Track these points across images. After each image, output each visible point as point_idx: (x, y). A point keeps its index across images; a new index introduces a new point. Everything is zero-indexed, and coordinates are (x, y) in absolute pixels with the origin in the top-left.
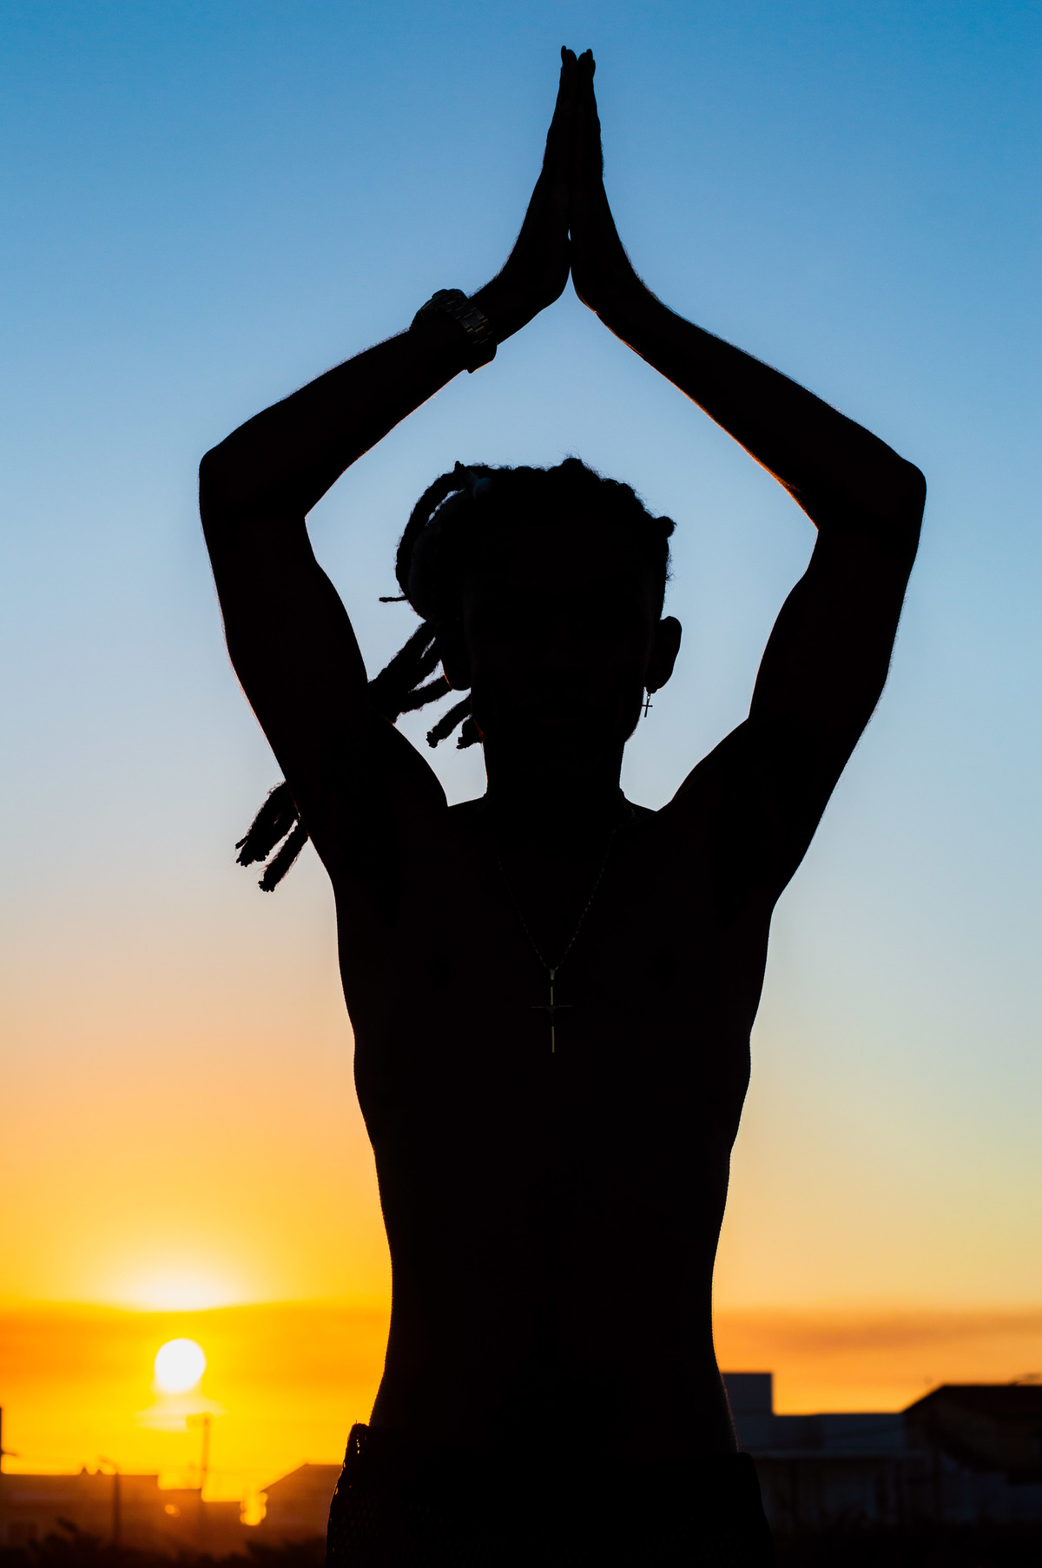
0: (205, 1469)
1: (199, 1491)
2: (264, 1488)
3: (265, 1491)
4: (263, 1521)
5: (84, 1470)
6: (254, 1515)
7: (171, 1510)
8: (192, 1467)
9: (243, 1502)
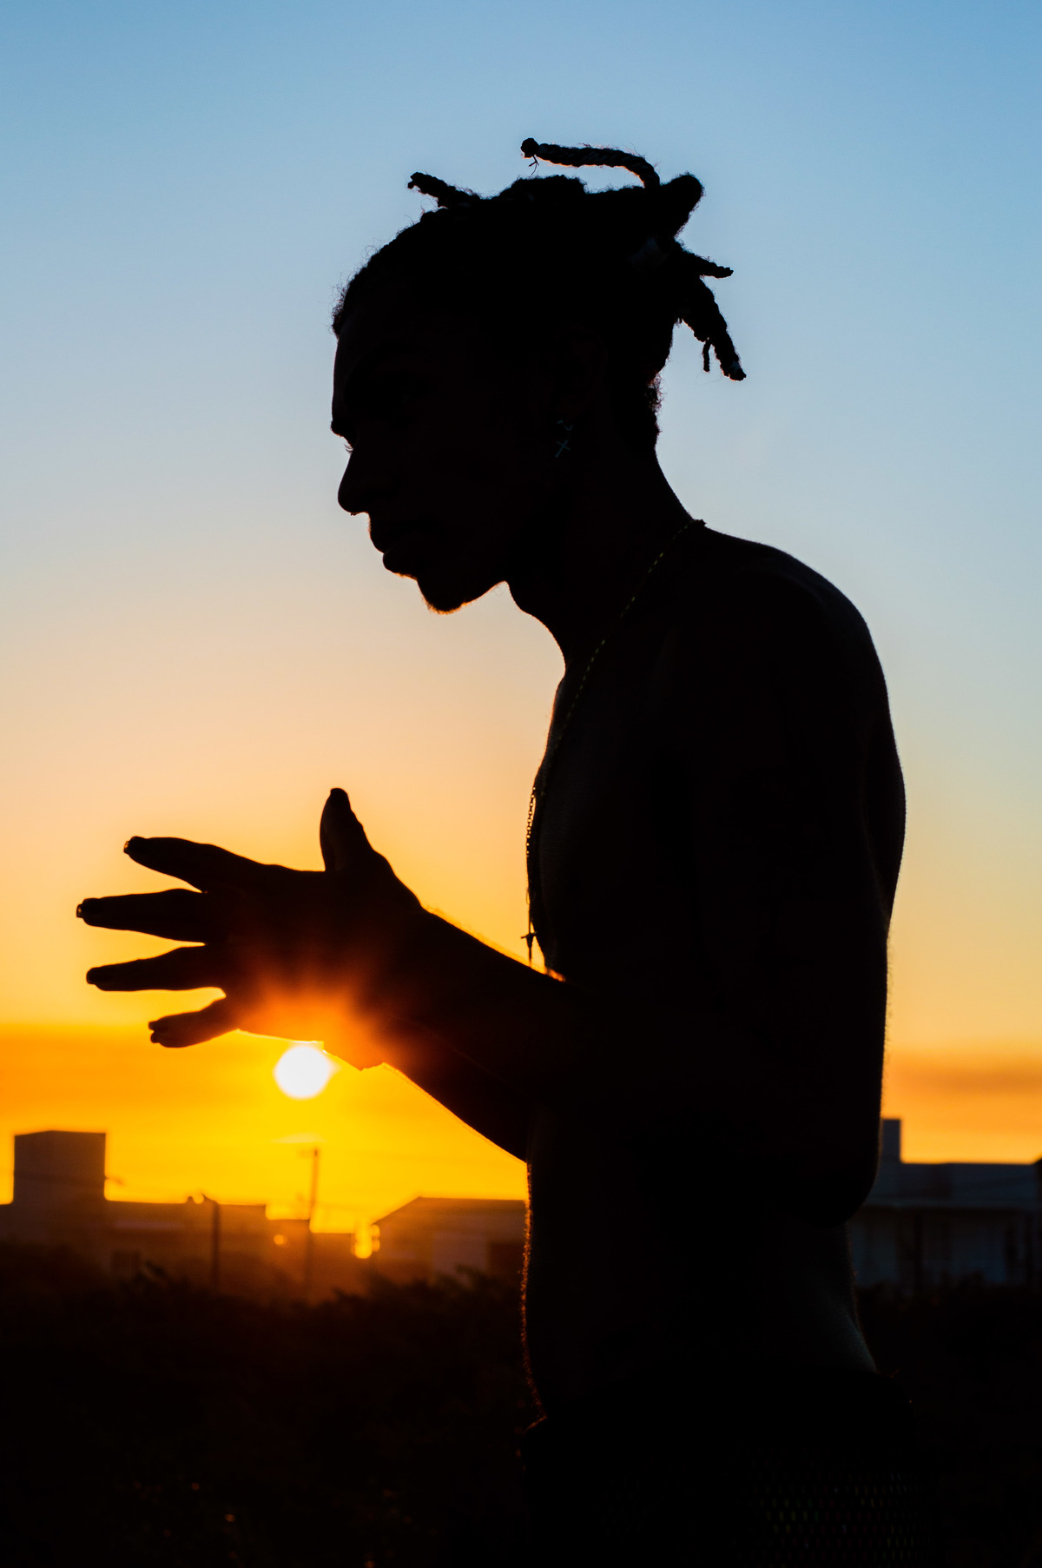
0: (313, 1203)
1: (308, 1221)
2: (375, 1221)
3: (378, 1223)
4: (374, 1254)
5: (190, 1199)
6: (364, 1249)
7: (280, 1240)
8: (300, 1198)
9: (354, 1234)
